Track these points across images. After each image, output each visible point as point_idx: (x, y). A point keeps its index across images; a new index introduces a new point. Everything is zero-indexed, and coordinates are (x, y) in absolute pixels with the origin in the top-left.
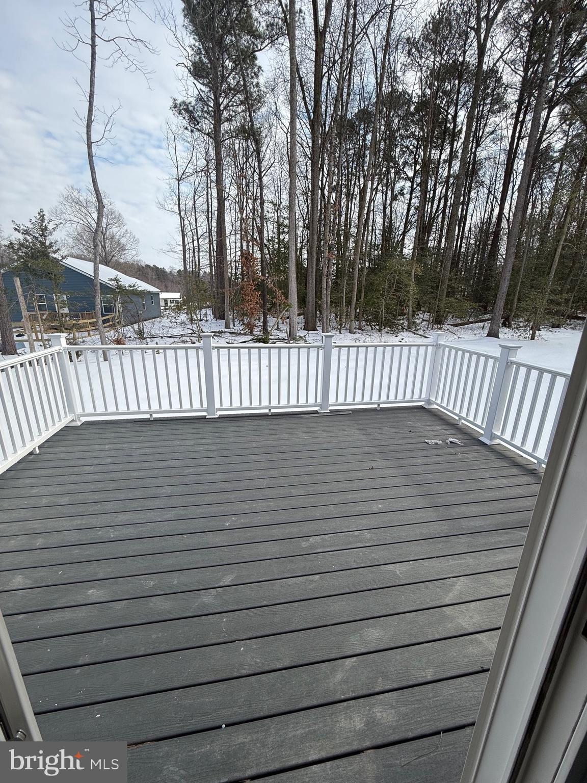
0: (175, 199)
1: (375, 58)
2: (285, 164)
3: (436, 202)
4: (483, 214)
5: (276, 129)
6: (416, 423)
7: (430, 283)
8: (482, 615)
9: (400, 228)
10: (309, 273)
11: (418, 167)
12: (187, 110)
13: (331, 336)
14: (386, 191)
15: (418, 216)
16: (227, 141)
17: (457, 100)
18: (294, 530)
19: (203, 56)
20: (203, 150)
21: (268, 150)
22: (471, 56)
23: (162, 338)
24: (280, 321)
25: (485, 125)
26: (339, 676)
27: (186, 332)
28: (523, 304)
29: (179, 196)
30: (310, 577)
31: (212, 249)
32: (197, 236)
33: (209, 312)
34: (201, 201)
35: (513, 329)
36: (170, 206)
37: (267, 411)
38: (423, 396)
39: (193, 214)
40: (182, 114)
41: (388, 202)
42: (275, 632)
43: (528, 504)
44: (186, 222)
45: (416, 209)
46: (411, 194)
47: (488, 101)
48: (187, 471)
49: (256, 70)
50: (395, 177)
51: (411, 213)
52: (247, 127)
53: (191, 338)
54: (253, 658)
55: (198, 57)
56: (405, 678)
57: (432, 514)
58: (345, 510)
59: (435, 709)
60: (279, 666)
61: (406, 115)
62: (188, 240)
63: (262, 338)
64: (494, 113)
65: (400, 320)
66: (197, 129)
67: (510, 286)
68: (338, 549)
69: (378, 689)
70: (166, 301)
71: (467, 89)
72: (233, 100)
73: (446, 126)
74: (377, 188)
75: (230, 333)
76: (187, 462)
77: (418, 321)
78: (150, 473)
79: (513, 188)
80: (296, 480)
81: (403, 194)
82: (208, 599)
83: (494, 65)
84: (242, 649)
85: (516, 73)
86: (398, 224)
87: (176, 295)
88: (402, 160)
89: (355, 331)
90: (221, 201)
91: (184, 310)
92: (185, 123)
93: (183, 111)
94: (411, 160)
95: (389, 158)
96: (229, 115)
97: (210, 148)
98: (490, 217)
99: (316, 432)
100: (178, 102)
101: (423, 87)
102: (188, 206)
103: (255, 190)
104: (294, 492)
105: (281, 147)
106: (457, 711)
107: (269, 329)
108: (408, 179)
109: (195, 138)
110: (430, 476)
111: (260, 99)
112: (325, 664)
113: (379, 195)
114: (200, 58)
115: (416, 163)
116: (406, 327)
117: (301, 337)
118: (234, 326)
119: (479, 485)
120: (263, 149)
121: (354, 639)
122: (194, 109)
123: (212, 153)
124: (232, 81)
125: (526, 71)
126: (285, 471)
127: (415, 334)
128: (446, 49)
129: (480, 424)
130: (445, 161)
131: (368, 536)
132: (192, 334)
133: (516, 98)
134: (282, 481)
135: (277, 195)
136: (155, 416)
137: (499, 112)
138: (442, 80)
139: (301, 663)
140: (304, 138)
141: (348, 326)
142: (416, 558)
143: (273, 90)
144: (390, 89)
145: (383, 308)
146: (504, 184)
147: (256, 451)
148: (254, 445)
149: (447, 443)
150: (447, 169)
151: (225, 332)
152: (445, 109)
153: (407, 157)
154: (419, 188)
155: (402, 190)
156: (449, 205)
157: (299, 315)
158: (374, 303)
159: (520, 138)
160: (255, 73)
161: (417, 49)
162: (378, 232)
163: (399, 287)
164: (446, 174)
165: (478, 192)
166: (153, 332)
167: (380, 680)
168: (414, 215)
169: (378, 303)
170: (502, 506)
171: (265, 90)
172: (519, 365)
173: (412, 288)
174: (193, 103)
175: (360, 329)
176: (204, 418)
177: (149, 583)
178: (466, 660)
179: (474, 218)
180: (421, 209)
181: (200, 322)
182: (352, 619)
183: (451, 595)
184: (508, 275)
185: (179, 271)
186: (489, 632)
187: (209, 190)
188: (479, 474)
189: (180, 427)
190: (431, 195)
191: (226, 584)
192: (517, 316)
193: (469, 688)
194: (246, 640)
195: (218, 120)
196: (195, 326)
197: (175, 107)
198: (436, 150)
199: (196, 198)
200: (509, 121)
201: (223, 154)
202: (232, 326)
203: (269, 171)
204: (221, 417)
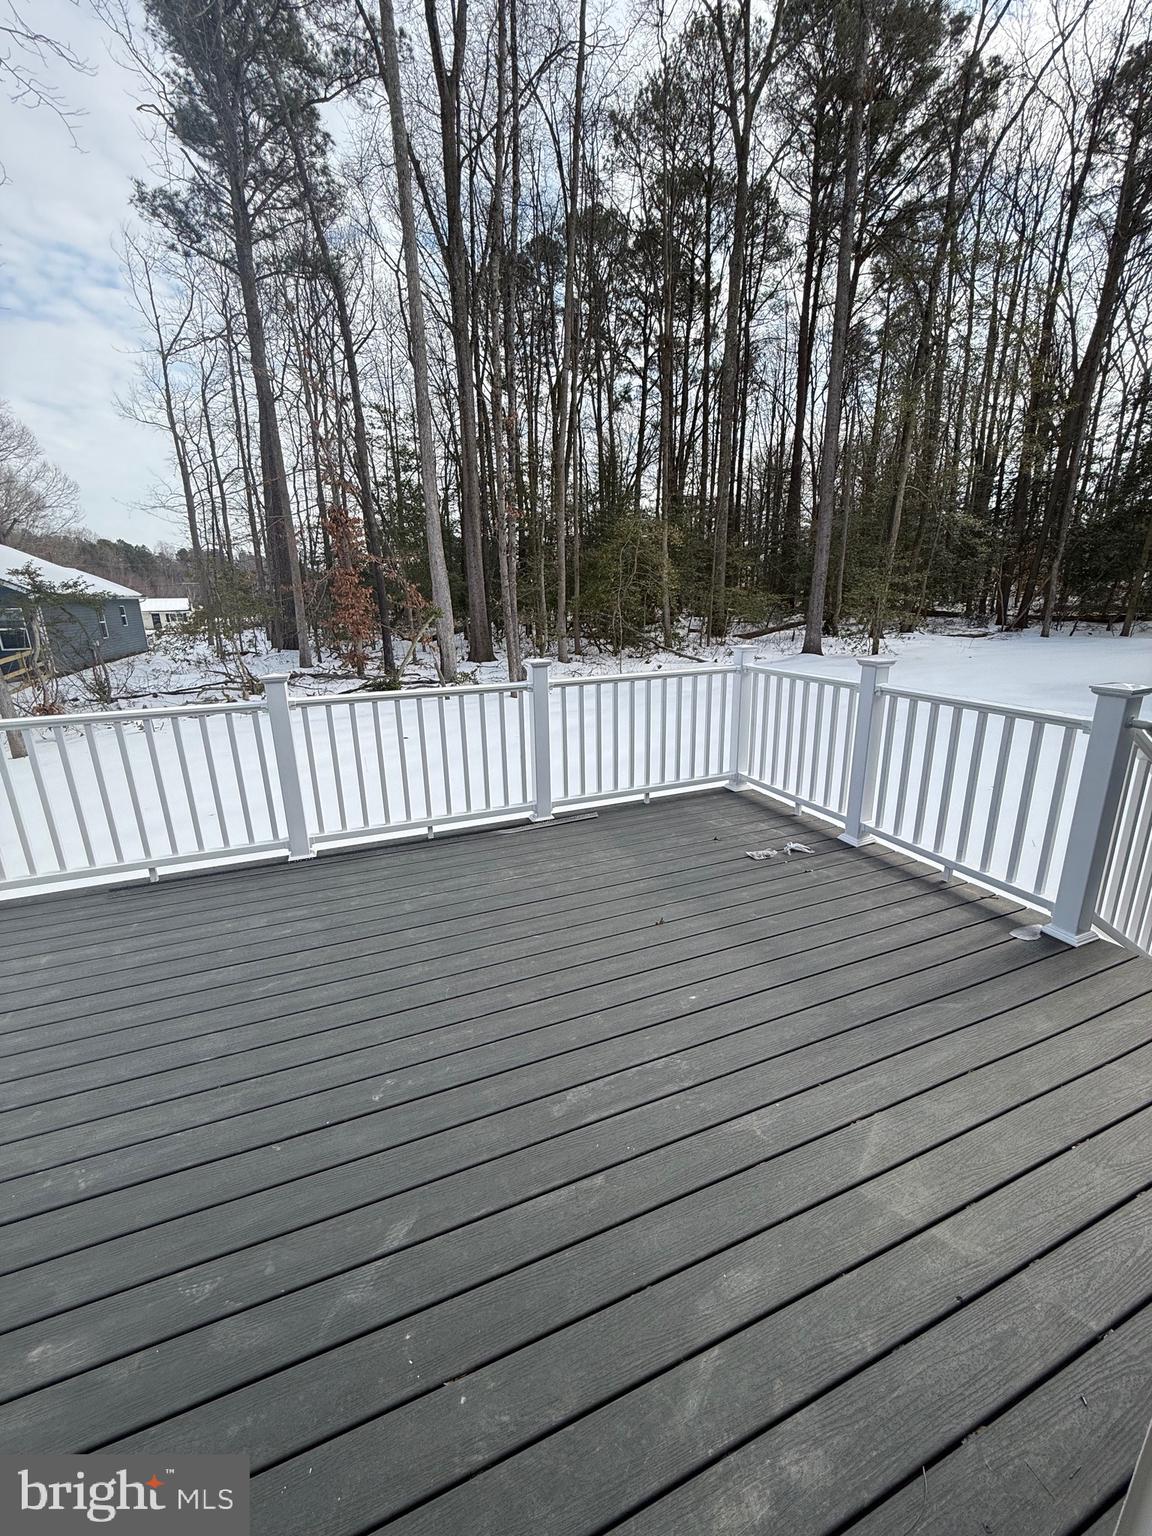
0: (159, 396)
1: (556, 142)
2: (397, 333)
3: (689, 415)
4: (768, 439)
5: (373, 263)
6: (722, 820)
7: (694, 562)
8: (932, 1187)
9: (630, 463)
10: (469, 547)
11: (651, 351)
12: (171, 209)
13: (545, 665)
14: (599, 393)
15: (661, 440)
16: (268, 280)
17: (707, 233)
18: (527, 1083)
19: (198, 98)
20: (215, 295)
21: (359, 303)
22: (724, 158)
23: (155, 696)
24: (419, 646)
25: (759, 280)
26: (693, 1402)
27: (213, 680)
28: (855, 593)
29: (167, 390)
30: (585, 1181)
31: (254, 502)
32: (218, 476)
33: (261, 635)
34: (220, 403)
35: (843, 637)
36: (148, 413)
37: (423, 831)
38: (726, 768)
39: (205, 429)
40: (159, 216)
41: (604, 413)
42: (531, 1335)
43: (949, 947)
44: (190, 446)
45: (655, 427)
46: (644, 401)
47: (759, 239)
48: (259, 990)
49: (319, 139)
50: (612, 367)
51: (647, 433)
52: (309, 254)
53: (226, 692)
54: (492, 1417)
55: (187, 99)
56: (825, 1366)
57: (792, 998)
58: (628, 1017)
59: (898, 1418)
60: (557, 1418)
61: (621, 254)
62: (198, 483)
63: (384, 683)
64: (771, 260)
65: (649, 632)
66: (200, 252)
67: (830, 561)
68: (631, 1105)
69: (778, 1409)
70: (156, 617)
71: (723, 215)
72: (275, 195)
73: (692, 279)
74: (582, 384)
75: (314, 676)
76: (256, 967)
77: (682, 633)
78: (168, 1008)
79: (813, 393)
80: (513, 971)
81: (629, 400)
82: (358, 1295)
83: (763, 178)
84: (463, 1400)
85: (800, 194)
86: (625, 455)
87: (181, 604)
88: (622, 337)
89: (569, 656)
90: (266, 401)
91: (204, 632)
92: (169, 235)
93: (161, 209)
94: (637, 338)
95: (598, 332)
96: (270, 227)
97: (233, 291)
98: (782, 443)
99: (534, 862)
100: (149, 189)
101: (647, 206)
102: (190, 413)
103: (339, 383)
104: (513, 996)
105: (385, 298)
106: (939, 1409)
107: (398, 663)
108: (635, 371)
109: (195, 269)
110: (771, 921)
111: (335, 199)
112: (656, 1383)
113: (587, 400)
114: (191, 101)
115: (646, 342)
116: (662, 645)
117: (465, 675)
118: (320, 660)
119: (857, 926)
120: (349, 299)
121: (705, 1305)
122: (187, 207)
123: (238, 303)
124: (269, 157)
125: (815, 192)
126: (486, 955)
127: (680, 656)
128: (680, 140)
129: (836, 811)
130: (697, 343)
131: (684, 1066)
132: (226, 683)
133: (804, 238)
134: (483, 978)
135: (386, 393)
136: (162, 871)
137: (778, 259)
138: (678, 196)
139: (604, 1394)
140: (432, 283)
141: (554, 649)
142: (785, 1094)
143: (359, 182)
144: (590, 203)
145: (617, 611)
146: (799, 386)
147: (416, 919)
148: (408, 907)
149: (786, 854)
150: (702, 355)
151: (302, 675)
152: (689, 249)
153: (630, 331)
154: (656, 390)
155: (626, 392)
156: (711, 420)
157: (456, 632)
158: (601, 601)
159: (817, 307)
160: (318, 146)
161: (630, 136)
162: (589, 469)
163: (644, 569)
164: (701, 365)
165: (757, 399)
166: (133, 685)
167: (778, 1385)
168: (653, 437)
169: (608, 601)
170: (908, 959)
171: (342, 181)
172: (895, 695)
173: (667, 570)
174: (185, 195)
175: (578, 652)
176: (284, 861)
177: (200, 1290)
178: (928, 1289)
179: (755, 445)
180: (664, 427)
181: (242, 658)
182: (691, 1260)
183: (866, 1157)
184: (825, 542)
185: (182, 552)
186: (951, 1219)
187: (237, 378)
188: (855, 905)
189: (230, 888)
190: (680, 403)
191: (396, 1244)
192: (845, 615)
193: (948, 1349)
194: (468, 1372)
195: (244, 235)
196: (232, 666)
197: (142, 199)
198: (680, 320)
199: (208, 396)
200: (796, 277)
201: (262, 306)
202: (315, 661)
203: (365, 345)
204: (322, 856)
